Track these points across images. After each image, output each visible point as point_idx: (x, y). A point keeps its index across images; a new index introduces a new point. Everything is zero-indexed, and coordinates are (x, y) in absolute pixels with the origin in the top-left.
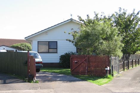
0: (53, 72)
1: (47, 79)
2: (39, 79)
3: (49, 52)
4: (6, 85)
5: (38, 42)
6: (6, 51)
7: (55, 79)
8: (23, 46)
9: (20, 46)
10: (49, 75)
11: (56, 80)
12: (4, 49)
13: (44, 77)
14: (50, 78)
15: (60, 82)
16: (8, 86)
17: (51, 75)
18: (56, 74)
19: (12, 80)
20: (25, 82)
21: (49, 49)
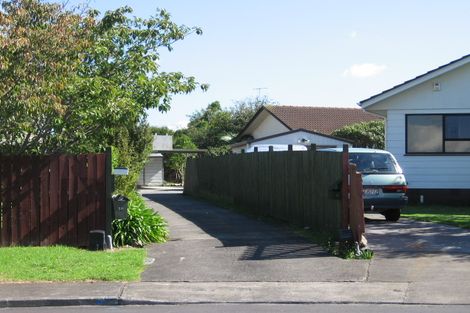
0: (443, 223)
1: (409, 245)
2: (379, 247)
3: (443, 153)
4: (258, 262)
5: (407, 115)
6: (306, 149)
7: (436, 246)
8: (374, 132)
9: (364, 133)
10: (425, 231)
11: (438, 252)
12: (304, 140)
13: (403, 240)
14: (421, 241)
15: (449, 257)
16: (262, 266)
17: (430, 231)
18: (449, 230)
19: (286, 248)
20: (329, 254)
21: (445, 139)
